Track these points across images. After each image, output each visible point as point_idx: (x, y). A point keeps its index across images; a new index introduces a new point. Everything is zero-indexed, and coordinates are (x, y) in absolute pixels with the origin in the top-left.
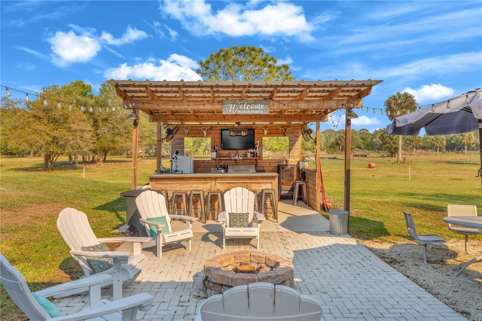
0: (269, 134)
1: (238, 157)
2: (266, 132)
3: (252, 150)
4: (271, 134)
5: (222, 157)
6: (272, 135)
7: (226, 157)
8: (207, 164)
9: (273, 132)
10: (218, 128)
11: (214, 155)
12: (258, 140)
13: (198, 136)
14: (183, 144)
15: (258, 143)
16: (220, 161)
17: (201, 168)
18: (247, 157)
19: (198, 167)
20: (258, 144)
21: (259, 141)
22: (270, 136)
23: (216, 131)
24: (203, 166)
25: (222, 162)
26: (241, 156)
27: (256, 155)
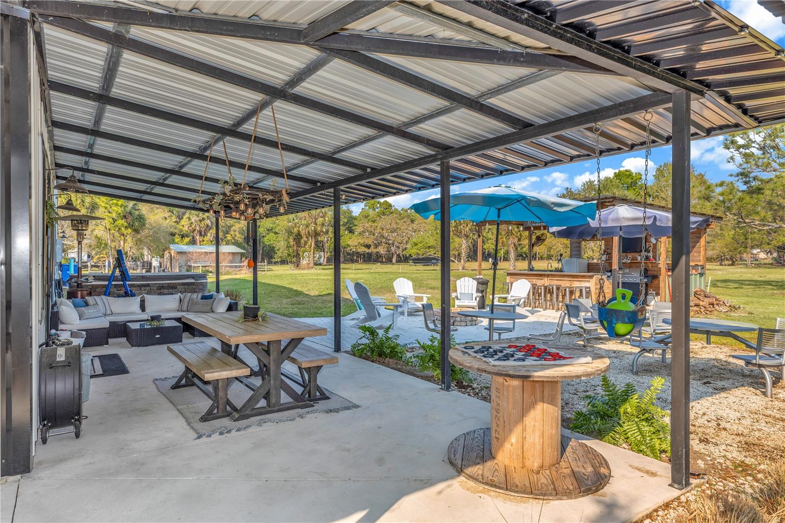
18: (637, 260)
19: (592, 269)
20: (651, 247)
21: (652, 244)
24: (596, 268)
27: (647, 258)
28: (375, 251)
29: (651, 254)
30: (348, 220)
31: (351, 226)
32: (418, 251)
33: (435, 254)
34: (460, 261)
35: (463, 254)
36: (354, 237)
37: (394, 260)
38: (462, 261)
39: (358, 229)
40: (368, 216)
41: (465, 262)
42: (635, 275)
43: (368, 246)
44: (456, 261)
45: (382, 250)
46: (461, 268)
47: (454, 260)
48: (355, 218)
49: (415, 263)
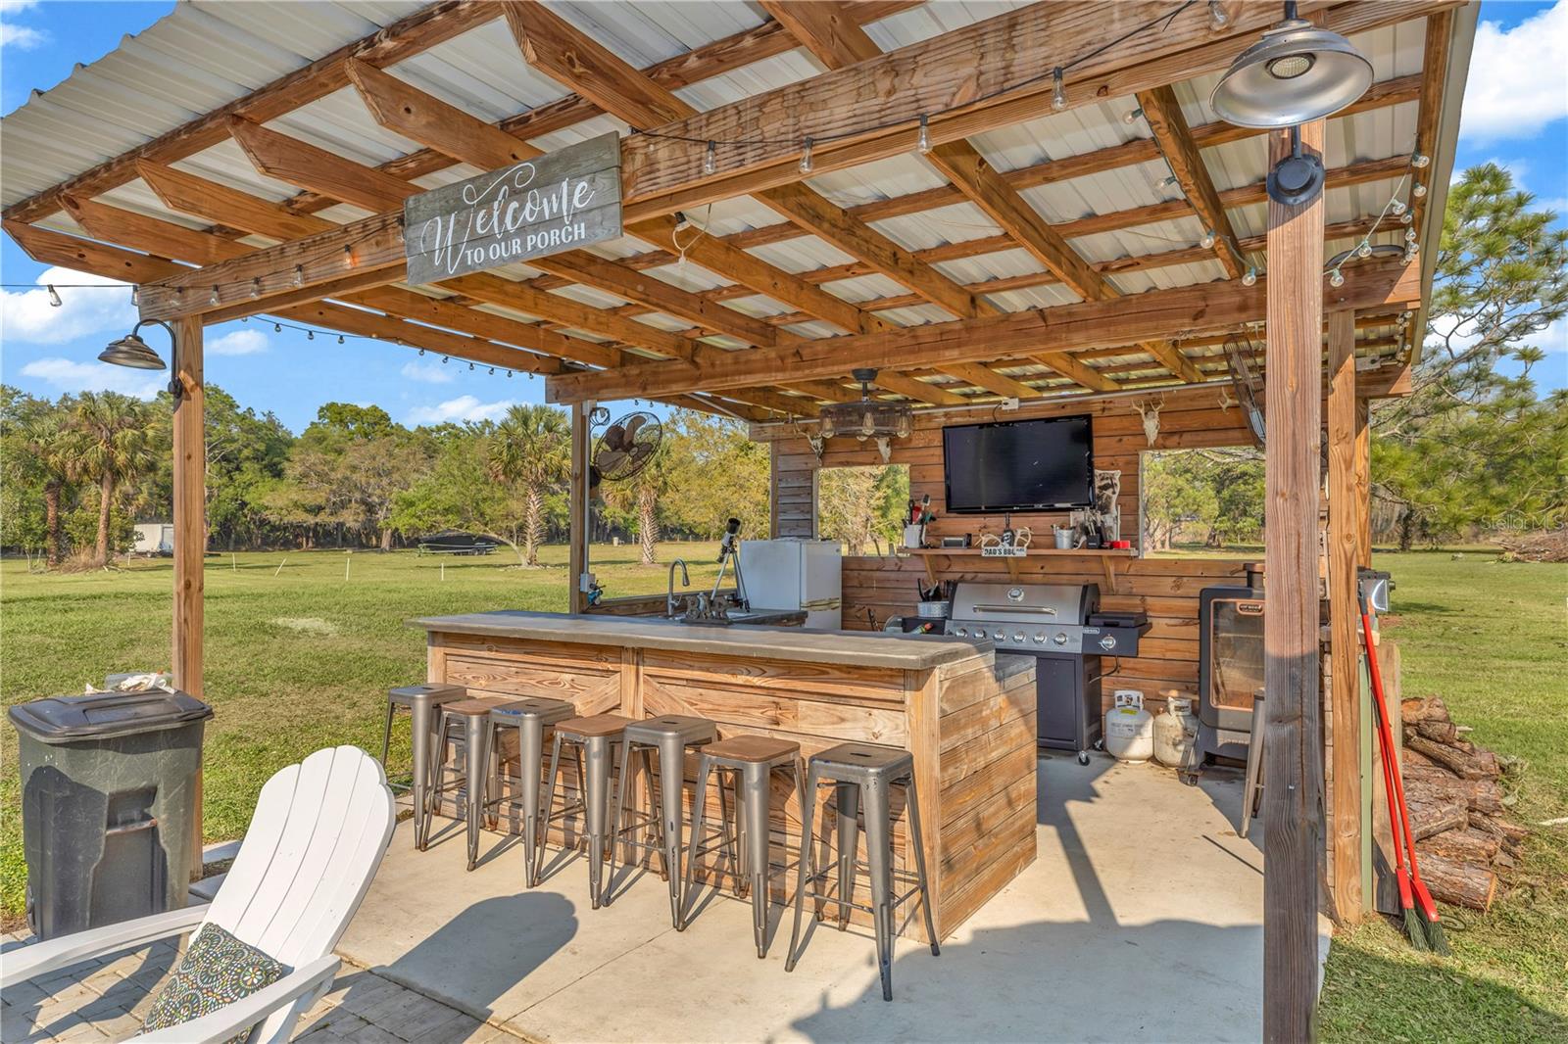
0: (1172, 433)
1: (1007, 547)
2: (1151, 426)
3: (1079, 517)
4: (1181, 433)
5: (947, 544)
6: (1187, 437)
7: (958, 544)
8: (893, 575)
9: (1189, 422)
10: (933, 425)
11: (912, 537)
12: (1113, 466)
13: (860, 460)
14: (810, 494)
15: (1116, 481)
16: (947, 562)
17: (871, 592)
18: (1054, 546)
19: (861, 586)
20: (1112, 486)
21: (1118, 473)
22: (1179, 446)
23: (930, 435)
24: (878, 581)
25: (954, 568)
26: (1021, 544)
27: (1098, 538)
28: (333, 520)
29: (1112, 521)
30: (268, 446)
31: (276, 460)
32: (414, 521)
33: (461, 526)
34: (524, 545)
35: (532, 527)
36: (282, 487)
37: (385, 543)
38: (529, 544)
39: (292, 471)
40: (325, 439)
41: (536, 546)
42: (1056, 618)
43: (318, 510)
44: (513, 545)
45: (351, 519)
46: (524, 561)
47: (508, 541)
48: (290, 444)
49: (432, 548)
